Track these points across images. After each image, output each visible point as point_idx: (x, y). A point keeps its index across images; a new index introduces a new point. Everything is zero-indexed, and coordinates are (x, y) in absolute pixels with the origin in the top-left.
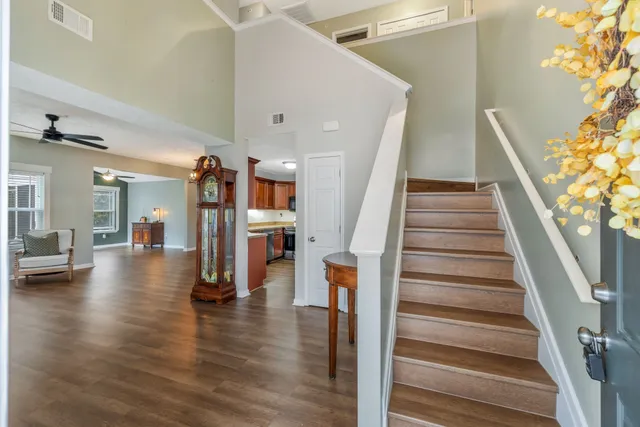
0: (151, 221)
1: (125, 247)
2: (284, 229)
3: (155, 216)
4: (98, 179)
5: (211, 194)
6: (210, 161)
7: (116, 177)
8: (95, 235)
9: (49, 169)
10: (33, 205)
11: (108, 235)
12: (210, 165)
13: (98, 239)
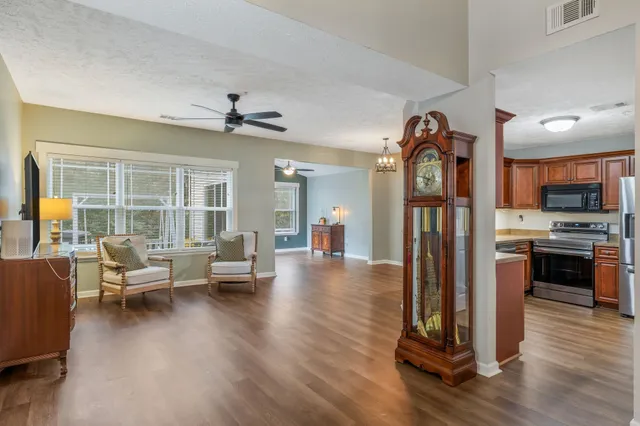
0: (331, 224)
1: (305, 253)
2: (532, 243)
3: (336, 216)
4: (279, 175)
5: (428, 181)
6: (427, 122)
7: (296, 171)
8: (276, 237)
9: (235, 164)
10: (225, 205)
11: (289, 237)
12: (427, 131)
13: (280, 242)
